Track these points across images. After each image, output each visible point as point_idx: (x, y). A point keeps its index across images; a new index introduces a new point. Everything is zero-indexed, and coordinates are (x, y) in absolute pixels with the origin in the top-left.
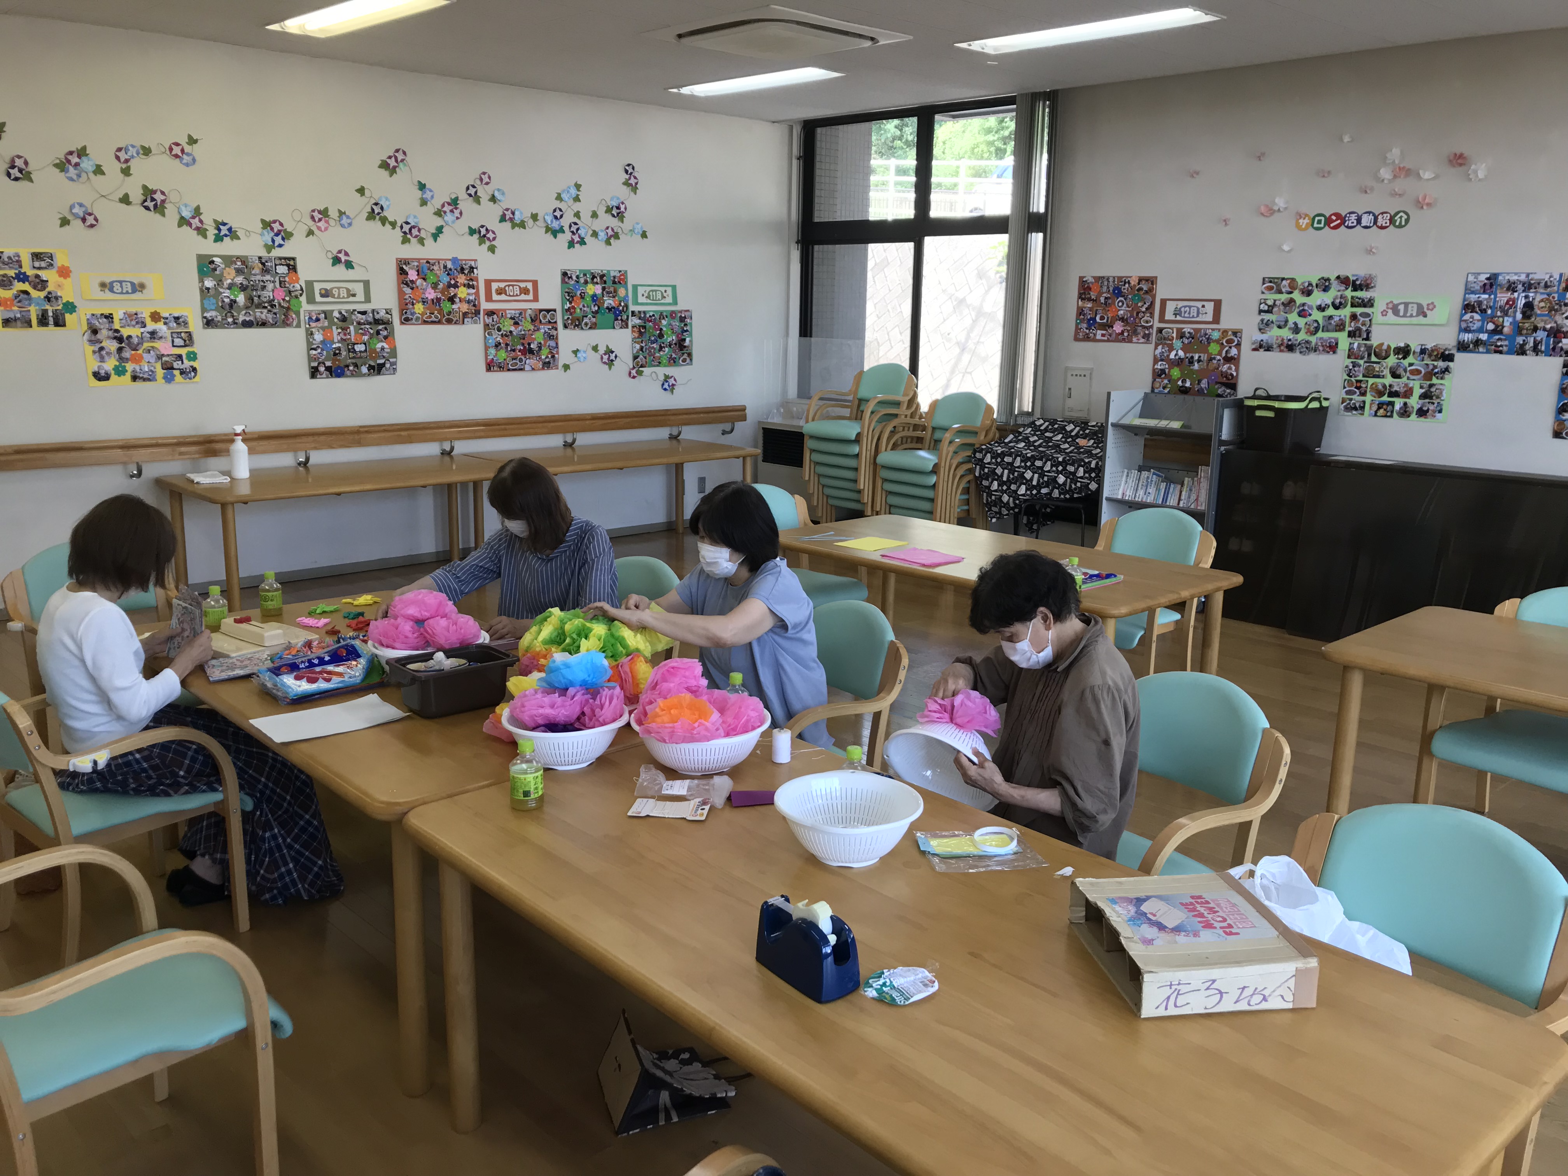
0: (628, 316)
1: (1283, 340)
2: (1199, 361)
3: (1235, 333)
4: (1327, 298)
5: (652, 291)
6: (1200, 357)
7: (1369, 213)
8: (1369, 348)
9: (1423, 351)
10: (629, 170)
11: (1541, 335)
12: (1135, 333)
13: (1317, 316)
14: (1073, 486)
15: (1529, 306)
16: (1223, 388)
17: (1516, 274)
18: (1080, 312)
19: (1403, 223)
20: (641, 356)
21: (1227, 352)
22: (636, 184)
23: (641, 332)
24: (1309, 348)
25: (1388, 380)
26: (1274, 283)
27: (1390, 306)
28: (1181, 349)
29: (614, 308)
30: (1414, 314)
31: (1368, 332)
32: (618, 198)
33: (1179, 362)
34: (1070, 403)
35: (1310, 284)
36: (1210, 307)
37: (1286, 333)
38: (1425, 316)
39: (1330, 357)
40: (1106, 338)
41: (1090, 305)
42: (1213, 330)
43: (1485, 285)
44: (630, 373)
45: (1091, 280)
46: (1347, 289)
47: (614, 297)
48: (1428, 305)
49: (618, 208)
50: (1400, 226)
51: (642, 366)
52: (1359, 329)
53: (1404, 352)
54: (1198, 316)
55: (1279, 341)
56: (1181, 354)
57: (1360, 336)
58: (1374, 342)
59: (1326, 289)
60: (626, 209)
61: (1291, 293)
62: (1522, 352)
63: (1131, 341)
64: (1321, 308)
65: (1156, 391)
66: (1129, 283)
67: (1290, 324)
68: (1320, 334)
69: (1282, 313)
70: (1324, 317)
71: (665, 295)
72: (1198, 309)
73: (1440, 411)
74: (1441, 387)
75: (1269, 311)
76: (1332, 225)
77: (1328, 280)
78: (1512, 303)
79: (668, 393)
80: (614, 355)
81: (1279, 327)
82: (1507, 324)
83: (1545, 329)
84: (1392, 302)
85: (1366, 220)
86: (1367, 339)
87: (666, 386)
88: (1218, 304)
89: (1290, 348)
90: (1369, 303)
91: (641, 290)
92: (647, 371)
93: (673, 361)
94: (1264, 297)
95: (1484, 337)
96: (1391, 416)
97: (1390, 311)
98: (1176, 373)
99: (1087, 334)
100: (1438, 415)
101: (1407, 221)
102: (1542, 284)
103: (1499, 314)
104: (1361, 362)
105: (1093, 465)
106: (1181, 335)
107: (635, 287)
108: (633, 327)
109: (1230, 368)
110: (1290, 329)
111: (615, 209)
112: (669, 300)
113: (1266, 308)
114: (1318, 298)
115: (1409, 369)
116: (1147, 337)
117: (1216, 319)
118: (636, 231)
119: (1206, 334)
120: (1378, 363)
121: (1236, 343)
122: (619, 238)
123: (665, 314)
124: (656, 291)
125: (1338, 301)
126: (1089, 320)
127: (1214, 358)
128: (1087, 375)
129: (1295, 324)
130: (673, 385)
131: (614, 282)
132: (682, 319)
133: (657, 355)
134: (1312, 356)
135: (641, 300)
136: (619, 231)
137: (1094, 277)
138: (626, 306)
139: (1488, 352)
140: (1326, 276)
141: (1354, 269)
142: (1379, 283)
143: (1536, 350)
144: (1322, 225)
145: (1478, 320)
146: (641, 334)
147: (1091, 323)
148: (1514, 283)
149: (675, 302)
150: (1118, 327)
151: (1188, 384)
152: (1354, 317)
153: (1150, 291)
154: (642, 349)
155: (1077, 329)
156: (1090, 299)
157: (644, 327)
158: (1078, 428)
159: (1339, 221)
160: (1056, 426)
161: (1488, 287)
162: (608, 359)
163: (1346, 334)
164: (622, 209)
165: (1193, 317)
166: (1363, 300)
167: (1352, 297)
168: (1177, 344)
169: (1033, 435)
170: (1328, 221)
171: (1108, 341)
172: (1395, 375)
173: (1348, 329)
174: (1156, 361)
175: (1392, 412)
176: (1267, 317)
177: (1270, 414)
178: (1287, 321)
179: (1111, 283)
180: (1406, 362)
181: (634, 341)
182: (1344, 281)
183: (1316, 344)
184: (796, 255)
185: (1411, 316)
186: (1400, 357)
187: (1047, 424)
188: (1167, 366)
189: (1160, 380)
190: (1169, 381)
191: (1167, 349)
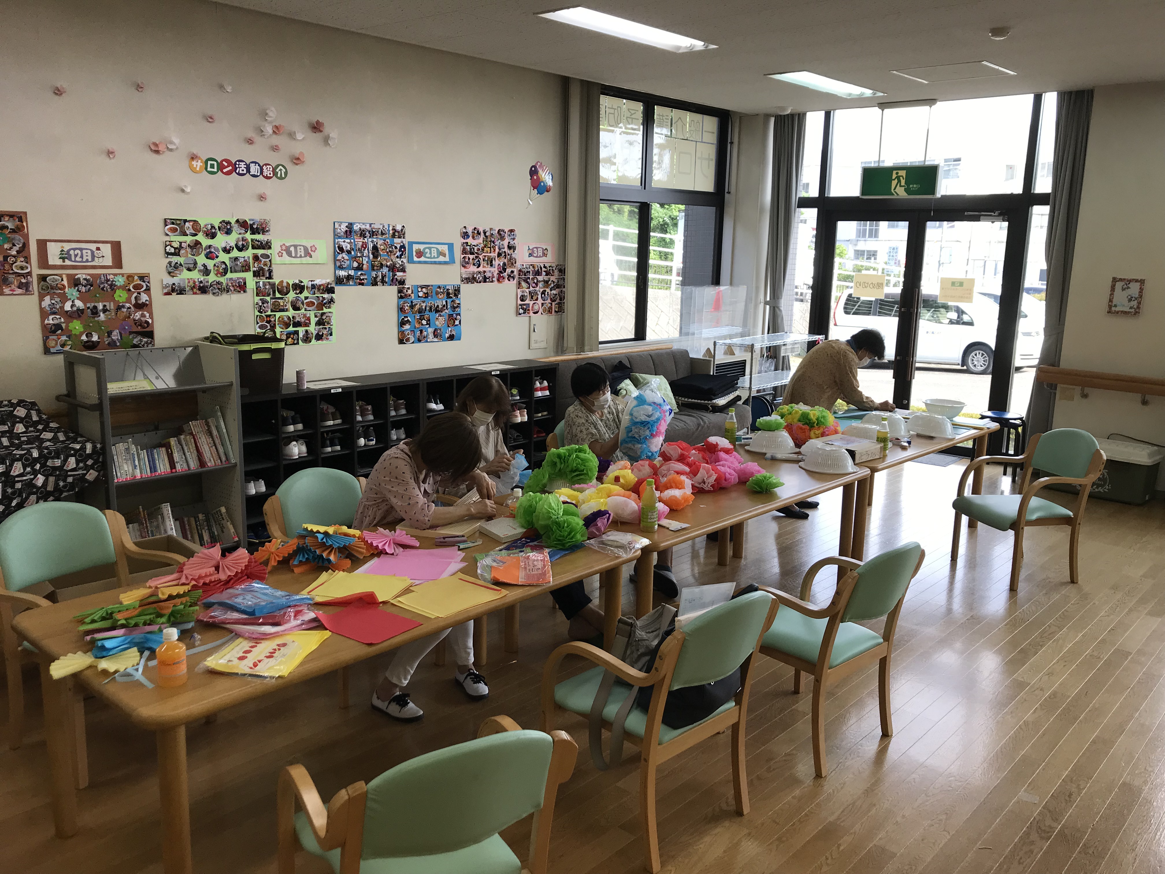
1: (194, 282)
2: (105, 310)
3: (142, 278)
4: (232, 240)
6: (105, 306)
8: (273, 285)
9: (313, 286)
11: (385, 270)
12: (7, 282)
13: (224, 257)
15: (375, 248)
16: (139, 338)
17: (363, 224)
21: (136, 298)
24: (220, 289)
25: (291, 313)
26: (177, 224)
27: (284, 248)
28: (78, 298)
30: (303, 255)
31: (270, 271)
33: (78, 314)
35: (213, 227)
36: (107, 250)
37: (196, 275)
38: (311, 257)
39: (242, 295)
42: (115, 275)
43: (346, 231)
46: (247, 232)
48: (311, 247)
50: (281, 178)
52: (262, 269)
53: (299, 287)
54: (93, 260)
55: (191, 283)
56: (79, 304)
57: (263, 276)
58: (276, 280)
59: (228, 232)
61: (195, 235)
62: (374, 283)
64: (227, 251)
65: (53, 350)
67: (200, 266)
68: (229, 275)
69: (190, 256)
70: (230, 258)
72: (93, 252)
73: (331, 334)
74: (330, 315)
75: (177, 253)
76: (225, 171)
77: (229, 223)
78: (364, 246)
81: (189, 270)
82: (365, 262)
83: (387, 266)
84: (284, 244)
86: (270, 277)
88: (116, 247)
89: (203, 290)
90: (267, 246)
94: (167, 238)
95: (352, 272)
96: (298, 343)
97: (284, 253)
98: (76, 326)
100: (329, 337)
102: (380, 232)
103: (359, 255)
104: (268, 299)
106: (75, 283)
109: (143, 316)
110: (199, 271)
113: (173, 250)
114: (221, 241)
115: (305, 301)
116: (26, 287)
117: (118, 262)
119: (108, 280)
120: (281, 298)
121: (145, 288)
125: (240, 243)
127: (123, 307)
129: (204, 266)
134: (225, 297)
139: (356, 284)
140: (227, 219)
141: (251, 214)
142: (273, 227)
143: (383, 282)
144: (215, 170)
145: (347, 260)
148: (364, 231)
151: (95, 338)
152: (256, 258)
153: (18, 230)
159: (230, 168)
161: (348, 233)
163: (251, 273)
165: (87, 261)
166: (262, 243)
167: (252, 240)
168: (72, 292)
170: (221, 167)
173: (252, 269)
174: (44, 314)
175: (298, 339)
176: (175, 259)
177: (266, 356)
178: (195, 263)
180: (302, 296)
182: (243, 224)
183: (227, 285)
185: (301, 256)
186: (298, 292)
188: (62, 320)
189: (55, 337)
190: (69, 337)
191: (58, 300)
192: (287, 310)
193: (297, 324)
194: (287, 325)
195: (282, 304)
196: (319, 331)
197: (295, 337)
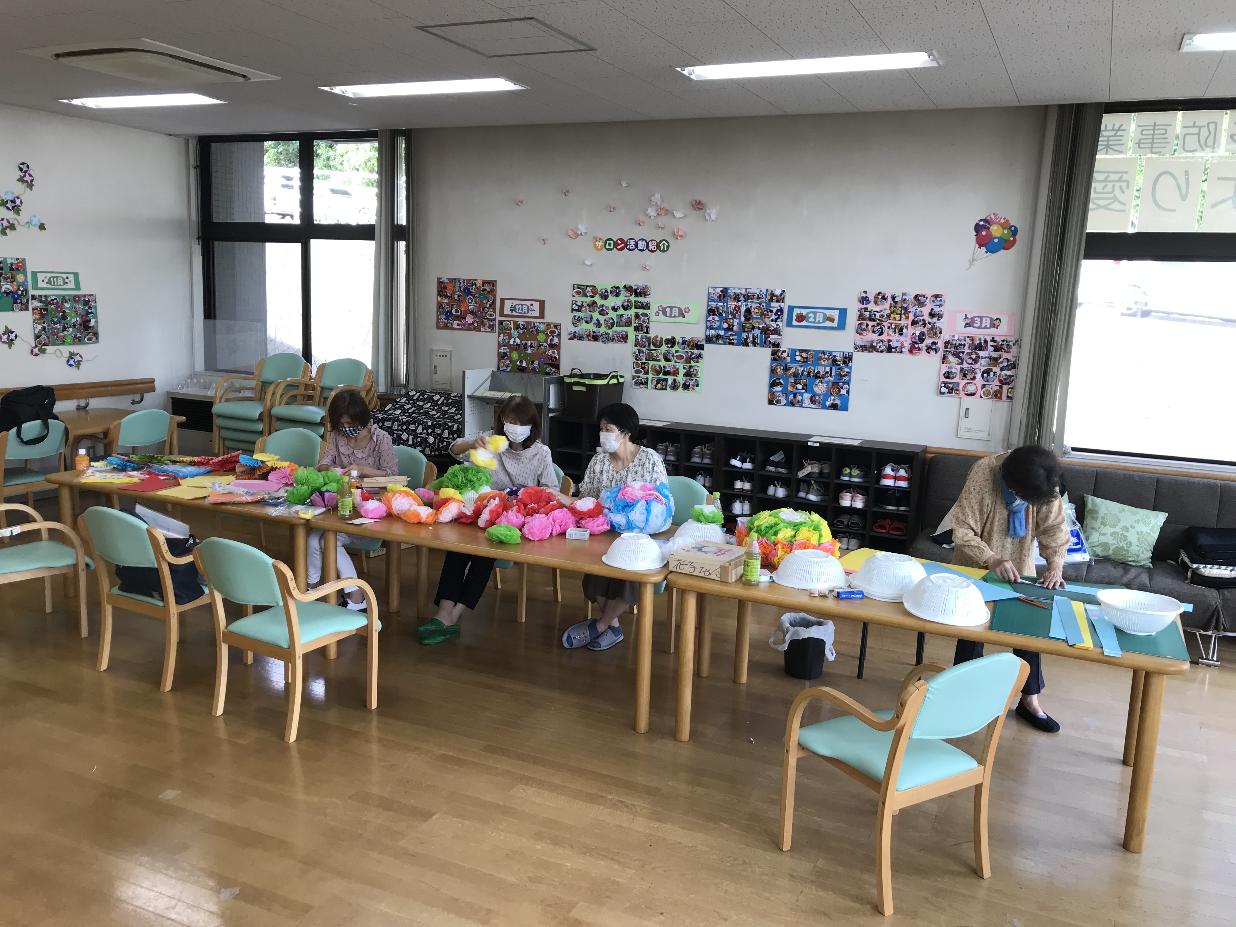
0: (28, 300)
1: (590, 332)
2: (531, 347)
3: (556, 326)
4: (618, 301)
5: (54, 277)
6: (532, 343)
7: (643, 240)
8: (649, 339)
9: (684, 342)
10: (24, 168)
11: (757, 332)
12: (483, 324)
13: (612, 314)
14: (441, 445)
15: (748, 311)
16: (550, 368)
17: (739, 288)
18: (440, 306)
19: (665, 249)
20: (44, 336)
21: (551, 340)
22: (32, 181)
23: (42, 314)
24: (608, 339)
25: (663, 363)
26: (581, 289)
27: (661, 308)
28: (518, 337)
29: (12, 292)
30: (677, 316)
31: (648, 328)
32: (13, 193)
33: (517, 347)
34: (436, 377)
35: (606, 291)
36: (537, 305)
37: (591, 327)
38: (684, 317)
39: (623, 345)
40: (461, 327)
41: (446, 301)
42: (540, 323)
43: (720, 295)
44: (32, 352)
45: (446, 281)
46: (631, 295)
47: (12, 282)
48: (685, 309)
49: (13, 202)
50: (664, 251)
51: (45, 345)
52: (641, 325)
53: (672, 342)
54: (528, 312)
55: (587, 333)
56: (518, 341)
57: (642, 331)
58: (652, 335)
59: (617, 295)
60: (21, 203)
61: (593, 297)
62: (746, 344)
63: (480, 330)
64: (615, 309)
65: (501, 369)
66: (476, 285)
67: (594, 320)
68: (615, 328)
69: (588, 312)
70: (617, 315)
71: (67, 281)
72: (528, 307)
73: (697, 386)
74: (697, 368)
75: (579, 310)
76: (618, 247)
77: (618, 288)
78: (738, 308)
79: (74, 370)
80: (14, 334)
81: (587, 322)
82: (735, 324)
83: (759, 328)
84: (661, 306)
85: (641, 245)
86: (647, 332)
87: (71, 362)
88: (542, 303)
89: (595, 338)
90: (647, 306)
91: (40, 277)
92: (50, 349)
93: (78, 340)
94: (574, 299)
95: (722, 333)
96: (666, 389)
97: (661, 312)
98: (515, 355)
99: (446, 323)
100: (695, 388)
101: (668, 247)
102: (756, 297)
103: (730, 317)
104: (644, 349)
105: (455, 428)
106: (517, 327)
107: (35, 274)
108: (33, 309)
109: (554, 353)
110: (594, 324)
111: (9, 203)
112: (72, 285)
113: (577, 308)
114: (612, 301)
115: (675, 355)
116: (492, 327)
117: (542, 315)
118: (33, 223)
119: (535, 326)
120: (655, 350)
121: (557, 333)
122: (15, 229)
123: (67, 298)
124: (57, 277)
125: (626, 304)
126: (447, 313)
127: (542, 345)
128: (448, 355)
129: (598, 320)
130: (79, 361)
131: (12, 269)
132: (86, 303)
133: (61, 334)
134: (611, 345)
135: (41, 285)
136: (15, 222)
137: (448, 279)
138: (26, 291)
139: (725, 344)
140: (617, 285)
141: (636, 281)
142: (653, 291)
143: (754, 343)
144: (612, 247)
145: (718, 321)
146: (42, 316)
147: (449, 315)
148: (738, 295)
149: (78, 287)
150: (469, 319)
151: (524, 364)
152: (637, 316)
153: (492, 292)
154: (44, 329)
155: (438, 320)
156: (446, 296)
157: (46, 310)
158: (443, 398)
159: (623, 245)
160: (426, 396)
161: (722, 297)
162: (8, 338)
163: (632, 328)
164: (18, 203)
165: (525, 313)
166: (642, 304)
167: (635, 302)
168: (515, 333)
169: (408, 404)
170: (616, 245)
171: (462, 329)
172: (667, 359)
173: (633, 325)
174: (500, 346)
175: (666, 386)
176: (578, 314)
177: (583, 389)
178: (592, 318)
179: (462, 284)
180: (673, 350)
181: (35, 322)
182: (629, 289)
183: (613, 336)
184: (197, 250)
185: (675, 316)
186: (670, 346)
187: (418, 394)
188: (508, 350)
189: (503, 361)
190: (510, 362)
191: (507, 337)
192: (659, 360)
193: (667, 373)
194: (658, 373)
195: (655, 355)
196: (686, 381)
197: (664, 383)
